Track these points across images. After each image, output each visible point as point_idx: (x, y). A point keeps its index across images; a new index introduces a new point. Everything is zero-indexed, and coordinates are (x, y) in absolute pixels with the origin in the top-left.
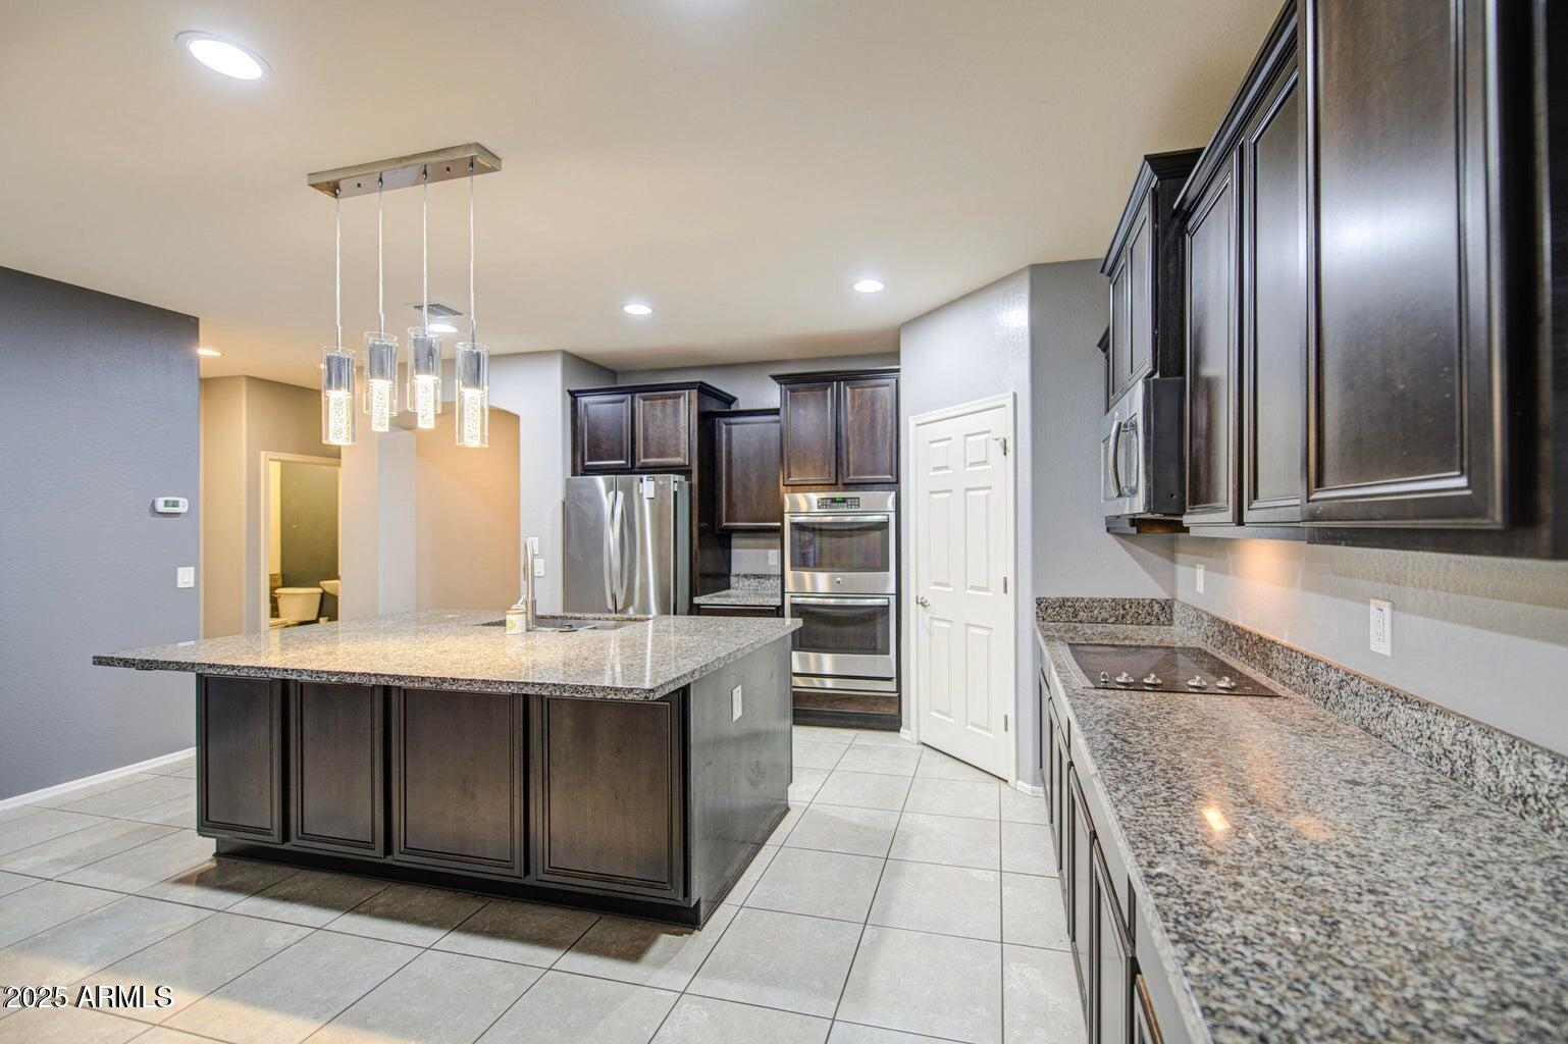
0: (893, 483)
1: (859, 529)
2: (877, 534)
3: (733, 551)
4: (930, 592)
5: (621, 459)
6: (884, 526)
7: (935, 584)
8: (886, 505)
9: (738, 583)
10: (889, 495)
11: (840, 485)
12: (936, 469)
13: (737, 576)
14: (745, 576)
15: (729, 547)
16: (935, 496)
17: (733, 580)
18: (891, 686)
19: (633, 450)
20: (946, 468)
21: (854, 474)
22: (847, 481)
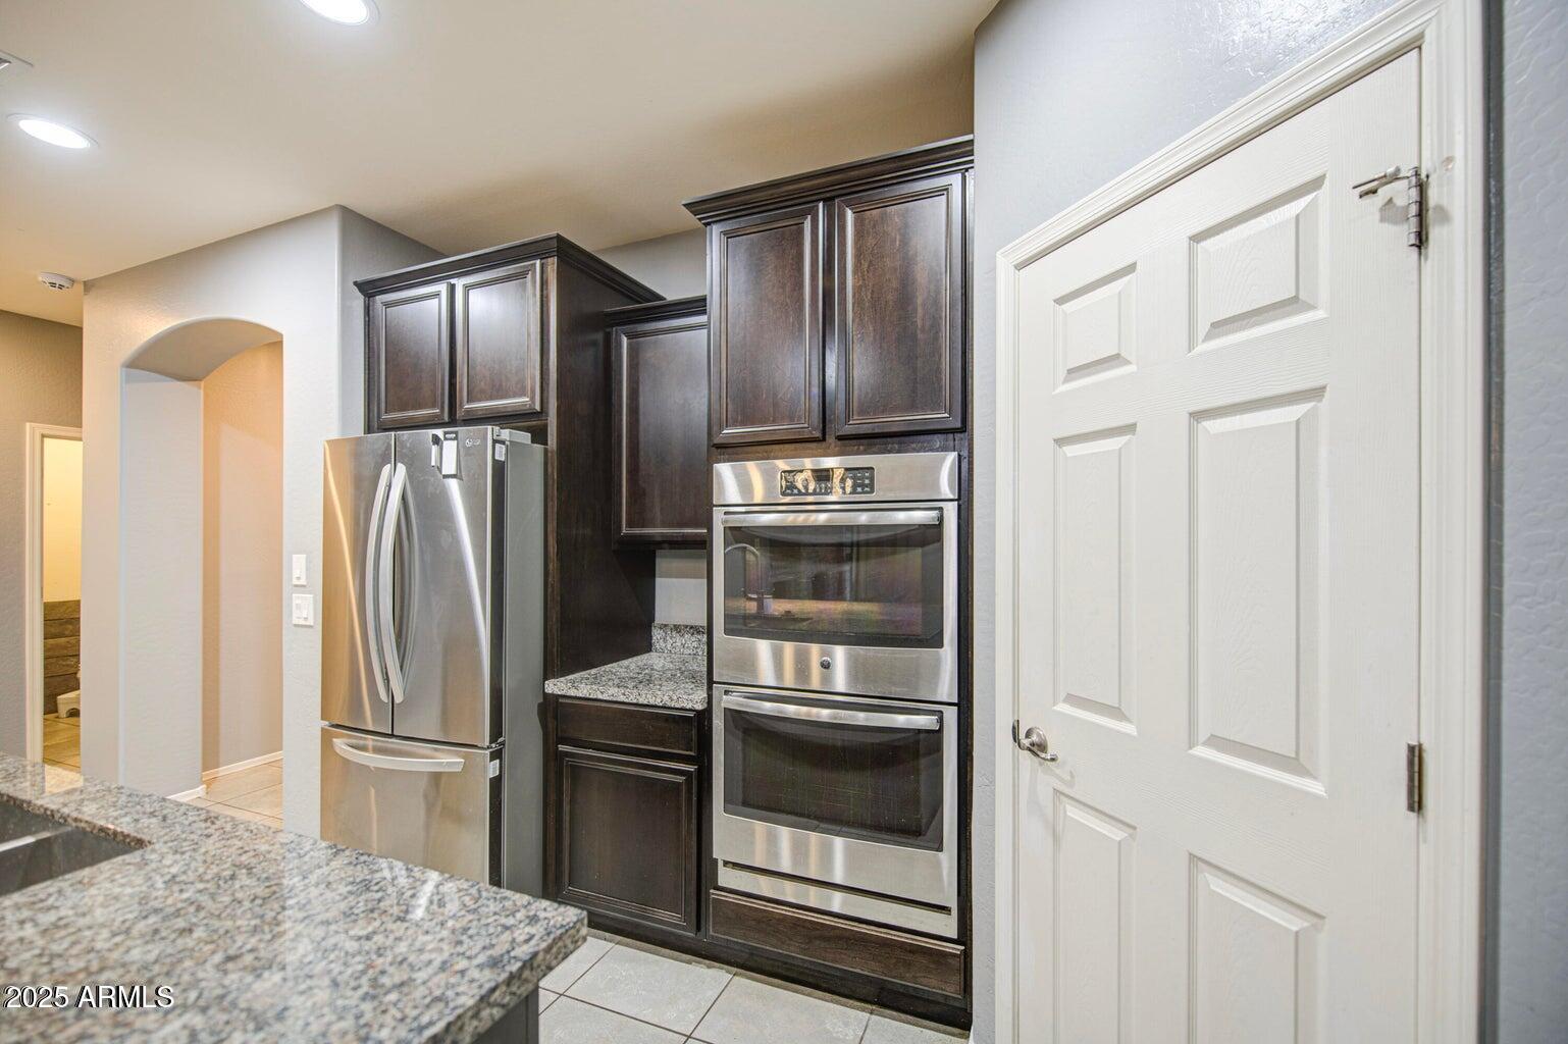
0: (953, 431)
1: (878, 543)
2: (916, 554)
3: (658, 581)
4: (1054, 720)
5: (433, 406)
6: (929, 535)
7: (1072, 699)
8: (936, 485)
9: (665, 640)
10: (943, 459)
11: (831, 439)
12: (1074, 372)
13: (664, 626)
14: (677, 628)
15: (651, 574)
16: (1071, 450)
17: (657, 634)
18: (948, 926)
19: (452, 385)
20: (1115, 360)
21: (862, 412)
22: (848, 430)
